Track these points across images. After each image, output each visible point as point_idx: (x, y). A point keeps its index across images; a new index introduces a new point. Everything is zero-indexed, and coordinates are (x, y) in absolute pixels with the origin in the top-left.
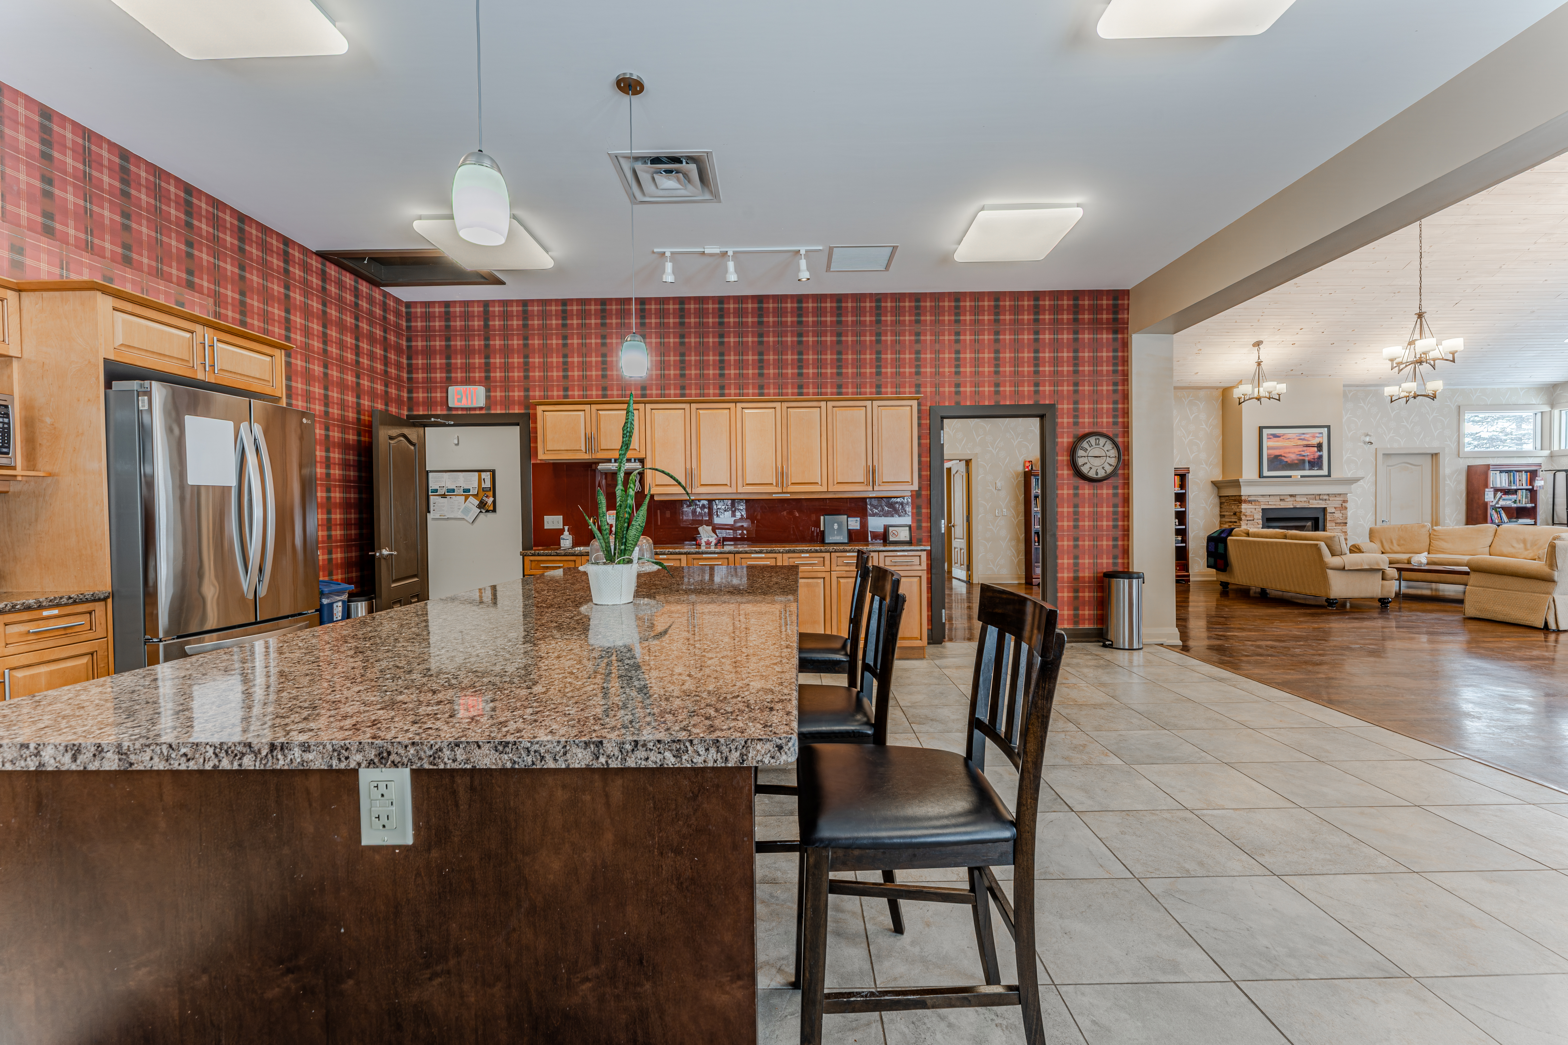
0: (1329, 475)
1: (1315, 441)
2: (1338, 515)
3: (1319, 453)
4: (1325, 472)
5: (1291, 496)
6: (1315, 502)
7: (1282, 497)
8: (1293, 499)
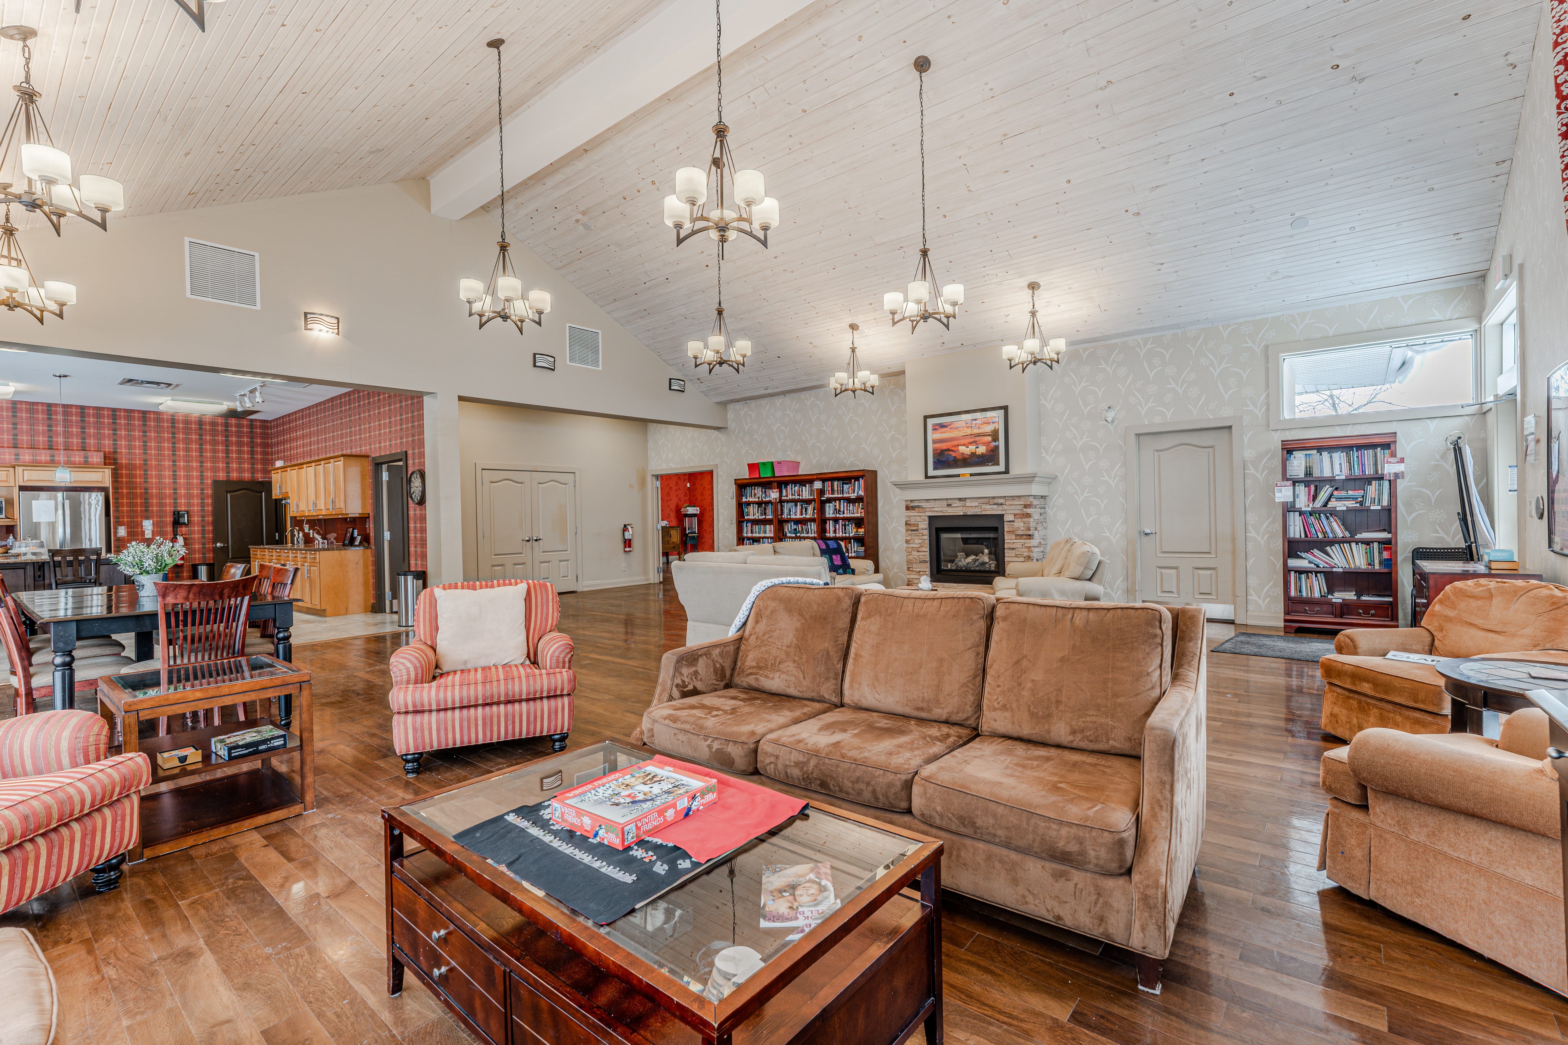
0: (1007, 472)
1: (989, 429)
2: (1019, 524)
3: (994, 444)
4: (1001, 468)
5: (960, 499)
6: (988, 507)
7: (949, 502)
8: (962, 503)
